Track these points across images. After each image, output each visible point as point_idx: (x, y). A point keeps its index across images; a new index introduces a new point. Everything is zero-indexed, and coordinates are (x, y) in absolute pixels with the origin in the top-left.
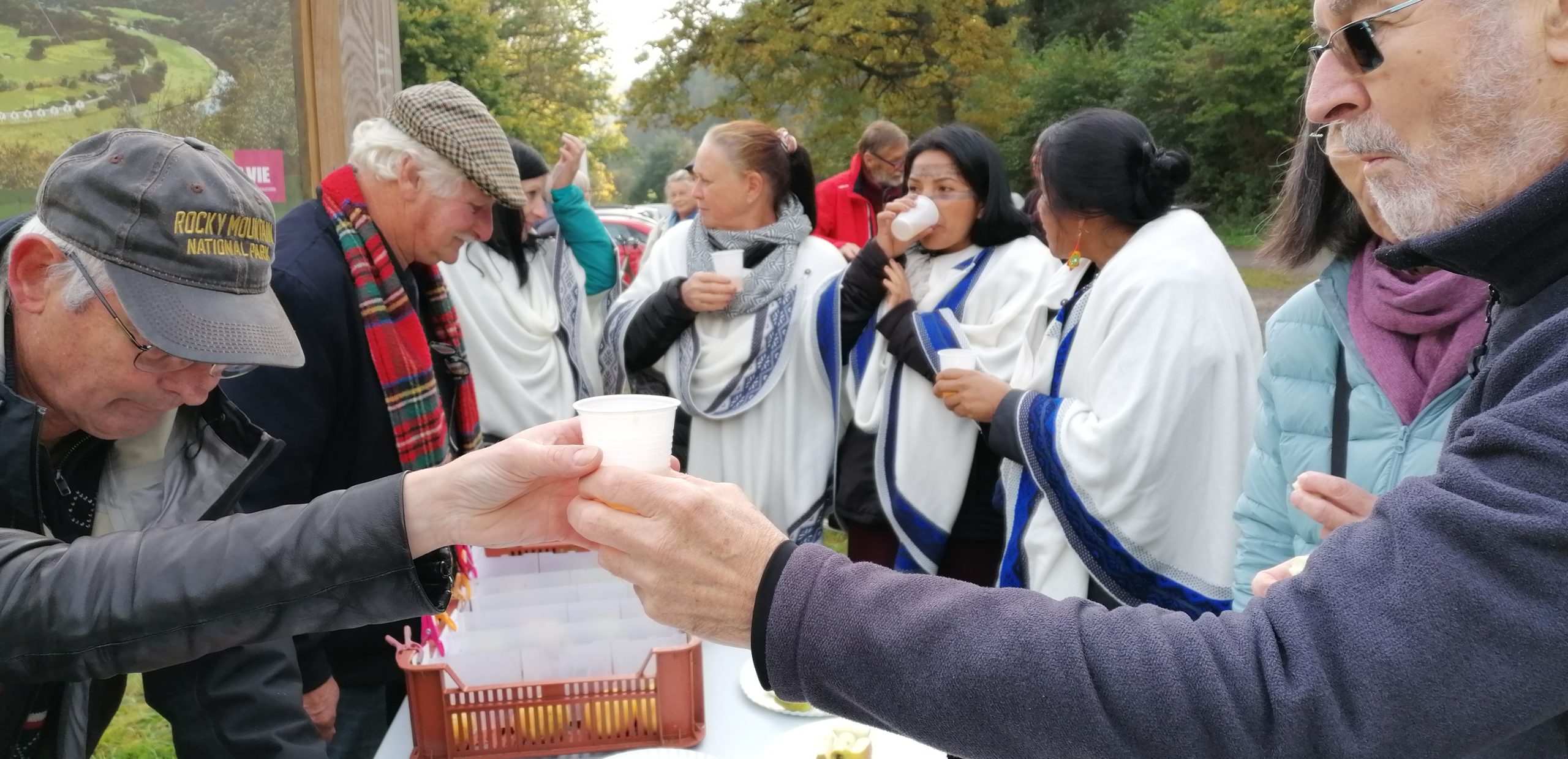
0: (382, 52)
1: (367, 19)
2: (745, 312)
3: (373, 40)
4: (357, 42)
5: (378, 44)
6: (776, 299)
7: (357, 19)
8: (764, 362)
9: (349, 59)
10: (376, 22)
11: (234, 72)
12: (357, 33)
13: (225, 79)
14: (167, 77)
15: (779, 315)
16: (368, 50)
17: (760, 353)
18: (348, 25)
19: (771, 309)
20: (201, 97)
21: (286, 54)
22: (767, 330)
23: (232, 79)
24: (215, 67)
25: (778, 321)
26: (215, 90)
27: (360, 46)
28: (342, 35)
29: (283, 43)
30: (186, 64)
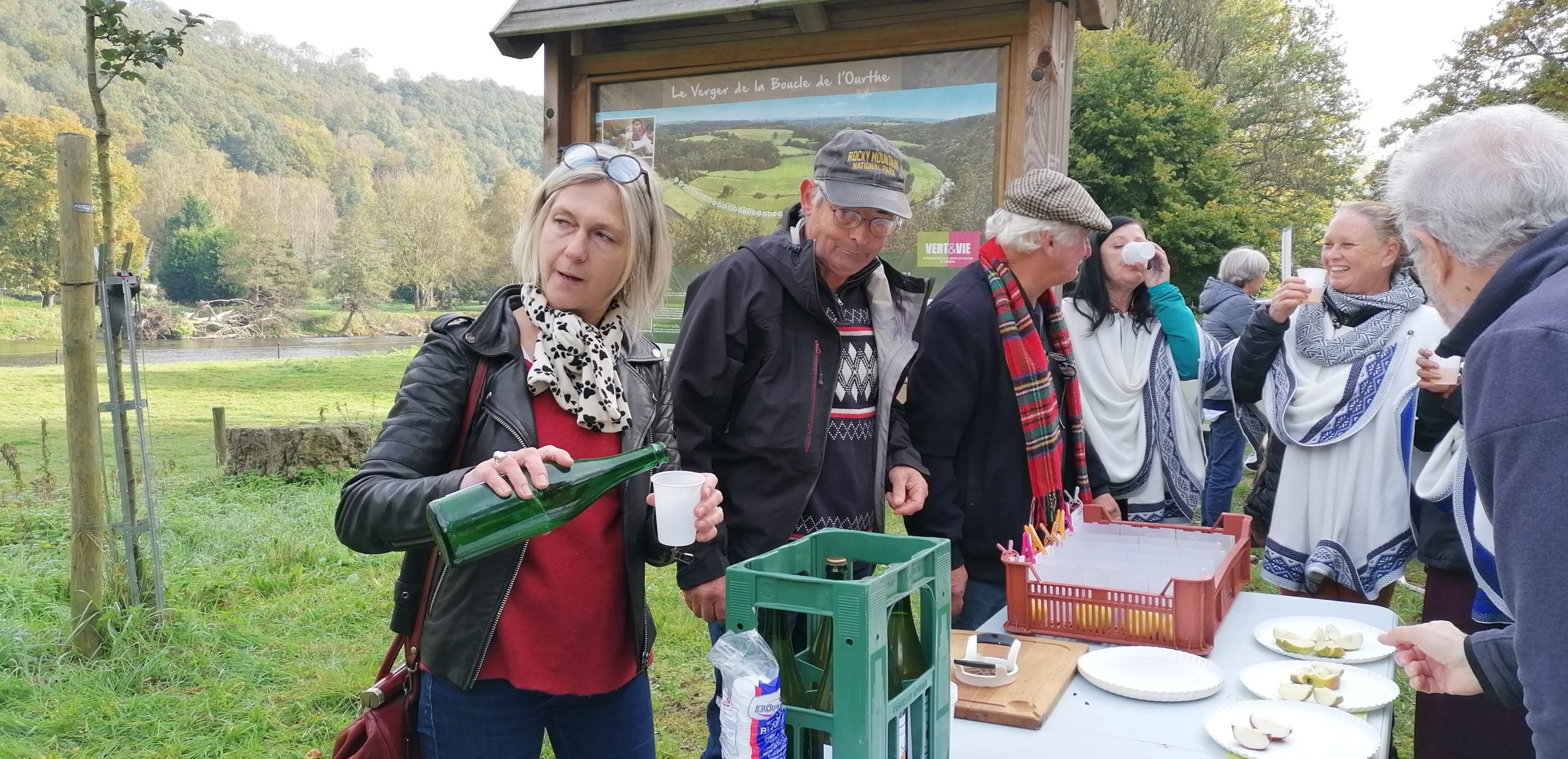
0: (1052, 161)
1: (1043, 139)
2: (1342, 361)
3: (1046, 154)
4: (1035, 155)
5: (1050, 156)
6: (1375, 352)
7: (1037, 139)
8: (1356, 406)
9: (1029, 167)
10: (1050, 140)
11: (955, 179)
12: (1036, 148)
13: (949, 183)
14: (914, 184)
15: (1375, 367)
16: (1042, 161)
17: (1353, 397)
18: (1031, 143)
19: (1368, 361)
20: (933, 197)
21: (988, 166)
22: (1363, 376)
23: (953, 183)
24: (943, 176)
25: (1374, 371)
26: (942, 191)
27: (1037, 158)
28: (1025, 151)
29: (988, 160)
30: (926, 175)
